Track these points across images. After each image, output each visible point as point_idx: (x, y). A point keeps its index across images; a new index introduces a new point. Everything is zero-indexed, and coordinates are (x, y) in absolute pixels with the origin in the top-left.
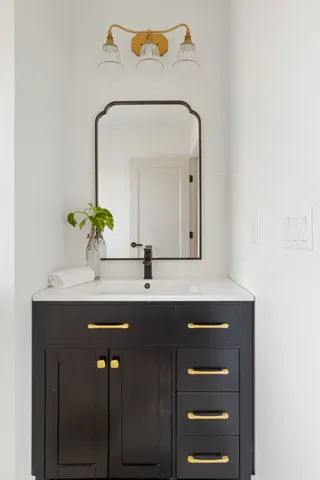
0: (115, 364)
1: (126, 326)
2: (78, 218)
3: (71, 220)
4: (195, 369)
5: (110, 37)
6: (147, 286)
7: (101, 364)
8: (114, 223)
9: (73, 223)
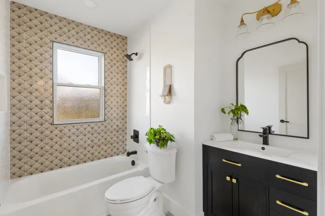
0: (234, 181)
1: (240, 165)
2: (227, 111)
3: (223, 110)
4: (282, 202)
5: (242, 21)
6: (263, 149)
7: (228, 178)
8: (249, 112)
9: (225, 113)
